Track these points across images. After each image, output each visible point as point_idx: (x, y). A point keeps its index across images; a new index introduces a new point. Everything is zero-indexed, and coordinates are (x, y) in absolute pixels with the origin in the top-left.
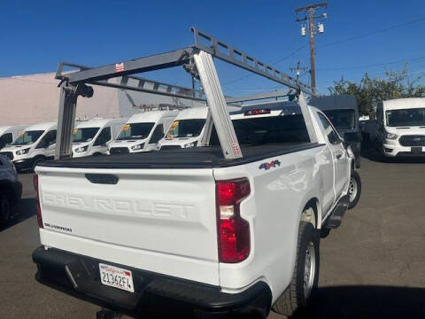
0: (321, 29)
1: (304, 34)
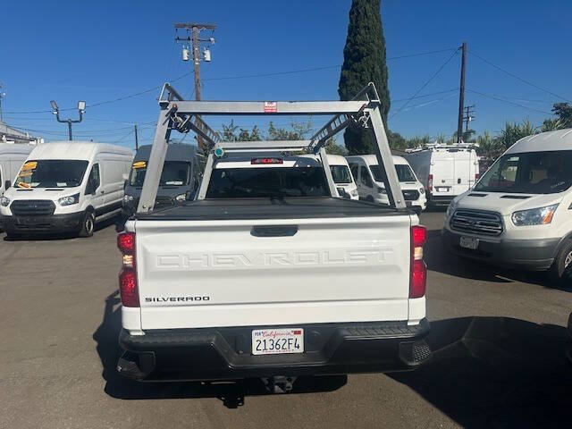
0: (208, 57)
1: (186, 59)
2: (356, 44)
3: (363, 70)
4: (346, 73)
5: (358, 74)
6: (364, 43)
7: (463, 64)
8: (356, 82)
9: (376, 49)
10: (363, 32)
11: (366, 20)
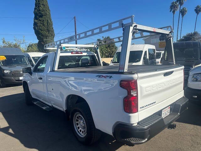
2: (40, 10)
3: (44, 21)
4: (36, 21)
5: (42, 22)
6: (43, 11)
7: (75, 24)
8: (41, 25)
9: (48, 13)
10: (42, 6)
11: (43, 2)
